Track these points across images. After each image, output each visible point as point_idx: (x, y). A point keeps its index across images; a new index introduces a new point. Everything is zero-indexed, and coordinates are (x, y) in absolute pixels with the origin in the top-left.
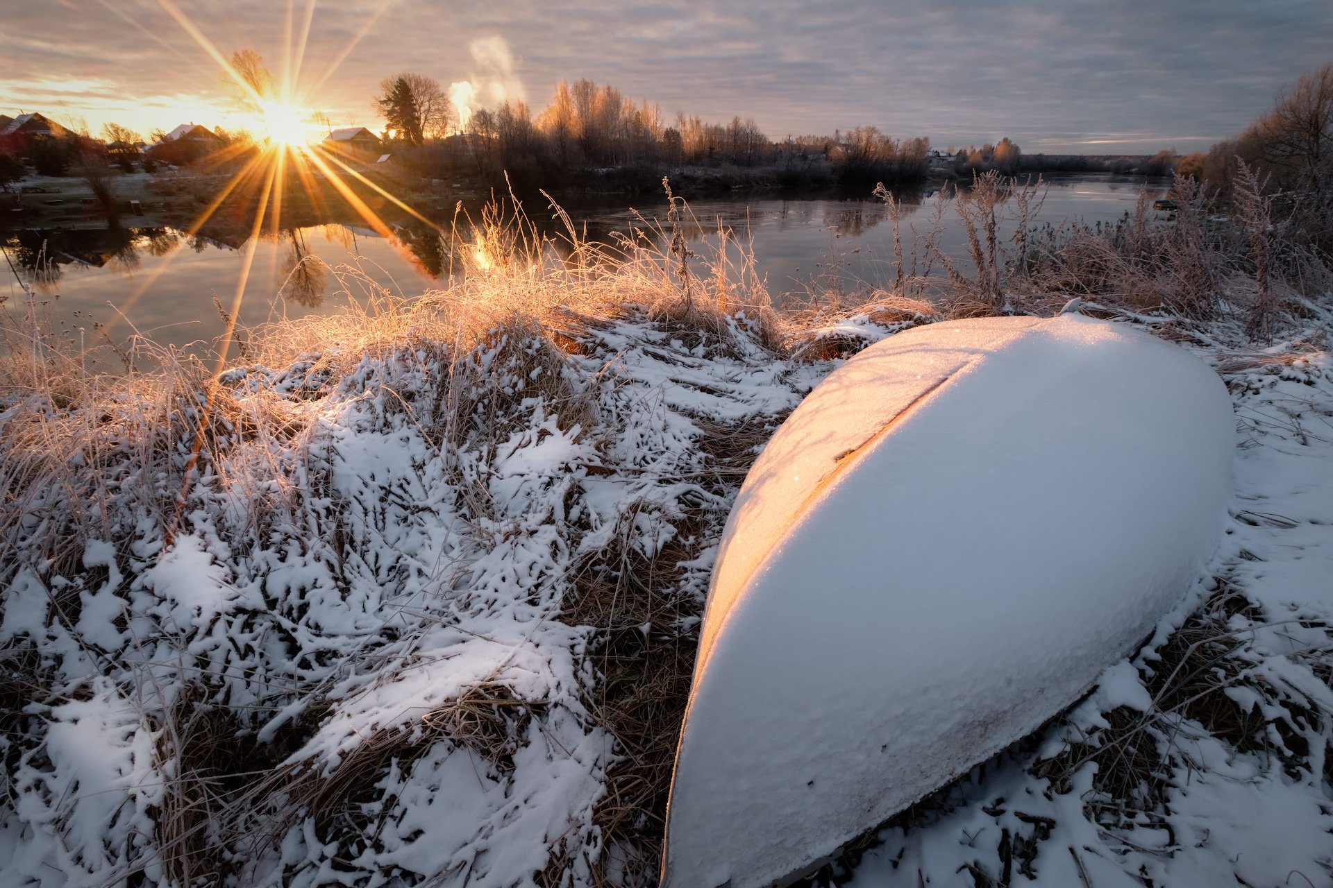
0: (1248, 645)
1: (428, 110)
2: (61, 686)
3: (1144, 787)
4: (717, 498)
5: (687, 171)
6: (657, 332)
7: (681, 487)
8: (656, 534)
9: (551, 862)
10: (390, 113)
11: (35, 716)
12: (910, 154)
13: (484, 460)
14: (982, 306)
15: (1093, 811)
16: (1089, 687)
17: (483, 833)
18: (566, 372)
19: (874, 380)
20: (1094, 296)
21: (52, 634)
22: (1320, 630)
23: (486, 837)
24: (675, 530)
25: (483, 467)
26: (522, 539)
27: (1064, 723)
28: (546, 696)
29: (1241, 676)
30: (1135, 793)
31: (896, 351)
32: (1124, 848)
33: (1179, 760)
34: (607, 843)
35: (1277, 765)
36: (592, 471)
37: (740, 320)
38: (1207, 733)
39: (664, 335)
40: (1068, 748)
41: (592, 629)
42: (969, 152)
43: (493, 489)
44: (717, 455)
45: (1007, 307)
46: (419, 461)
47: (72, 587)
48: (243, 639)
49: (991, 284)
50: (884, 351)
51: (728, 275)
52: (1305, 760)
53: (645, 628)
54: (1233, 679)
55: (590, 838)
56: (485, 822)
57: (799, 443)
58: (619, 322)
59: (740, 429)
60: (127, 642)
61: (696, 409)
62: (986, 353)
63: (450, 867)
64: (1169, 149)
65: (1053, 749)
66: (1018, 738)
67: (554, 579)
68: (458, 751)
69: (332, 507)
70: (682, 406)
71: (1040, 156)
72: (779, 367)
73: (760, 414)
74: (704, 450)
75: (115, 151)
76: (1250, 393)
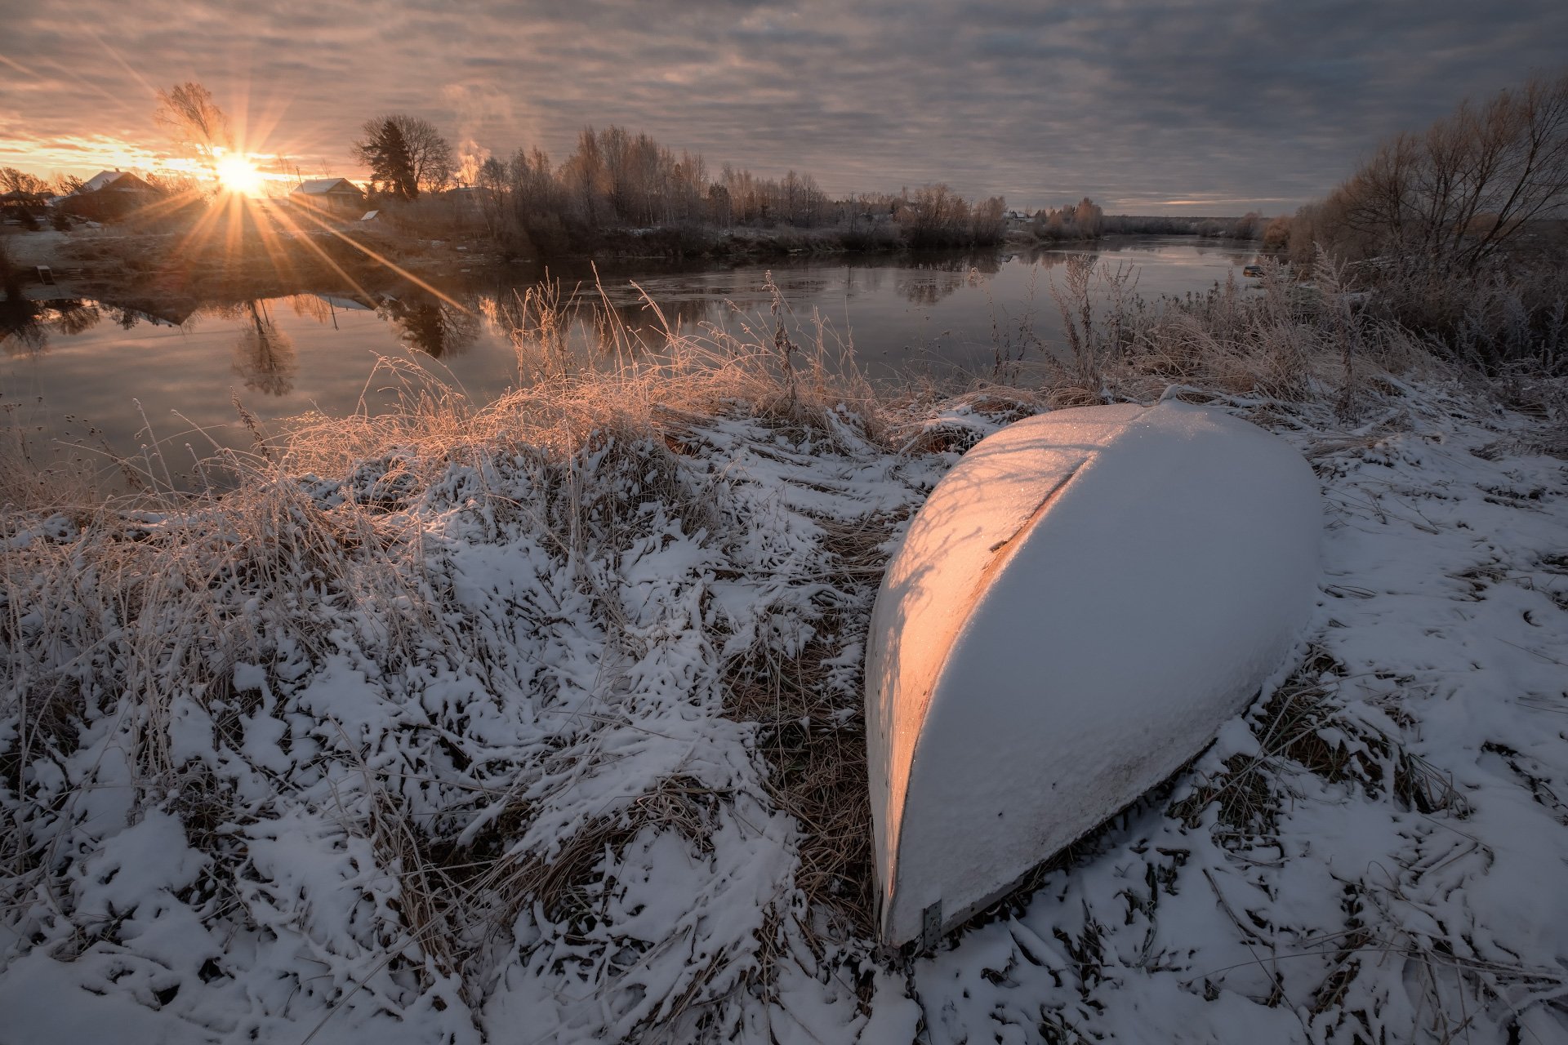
0: (1333, 694)
1: (424, 159)
2: (242, 808)
3: (1258, 817)
4: (849, 597)
5: (738, 232)
6: (760, 429)
7: (813, 588)
8: (795, 634)
9: (766, 922)
10: (376, 162)
11: (227, 837)
12: (985, 214)
13: (611, 568)
14: (1081, 391)
15: (1220, 840)
16: (1210, 740)
17: (700, 902)
18: (682, 475)
19: (1002, 478)
20: (1190, 379)
21: (223, 757)
22: (1391, 680)
23: (704, 905)
24: (814, 630)
25: (612, 576)
26: (671, 643)
27: (1191, 772)
28: (729, 785)
29: (1329, 720)
30: (1252, 822)
31: (1013, 447)
32: (1245, 864)
33: (1285, 793)
34: (812, 903)
35: (1359, 787)
36: (720, 575)
37: (841, 413)
38: (1306, 770)
39: (768, 432)
40: (1196, 791)
41: (758, 725)
42: (1048, 213)
43: (623, 597)
44: (842, 554)
45: (1106, 393)
46: (543, 572)
47: (229, 712)
48: (414, 753)
49: (1088, 368)
50: (1003, 446)
51: (826, 366)
52: (1380, 783)
53: (805, 721)
54: (1322, 723)
55: (796, 901)
56: (698, 894)
57: (947, 538)
58: (720, 419)
59: (862, 528)
60: (294, 763)
61: (814, 508)
62: (1100, 449)
63: (678, 932)
64: (1255, 211)
65: (1183, 793)
66: (1155, 783)
67: (709, 681)
68: (664, 834)
69: (465, 622)
70: (799, 506)
71: (1124, 217)
72: (888, 462)
73: (878, 512)
74: (830, 550)
75: (13, 203)
76: (1337, 476)
